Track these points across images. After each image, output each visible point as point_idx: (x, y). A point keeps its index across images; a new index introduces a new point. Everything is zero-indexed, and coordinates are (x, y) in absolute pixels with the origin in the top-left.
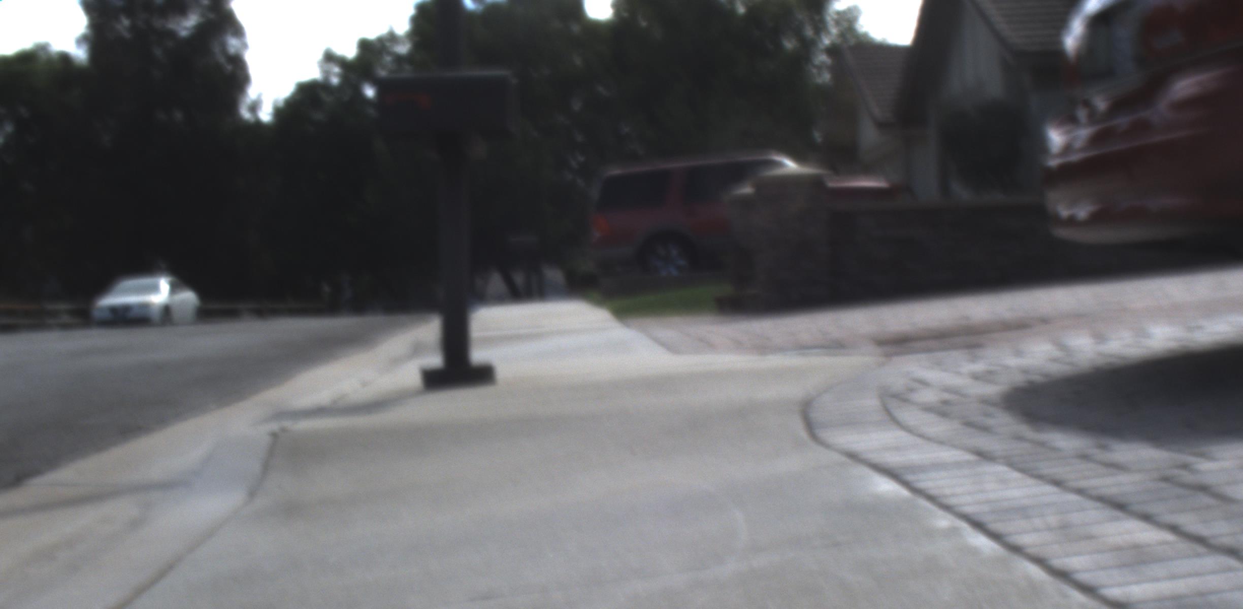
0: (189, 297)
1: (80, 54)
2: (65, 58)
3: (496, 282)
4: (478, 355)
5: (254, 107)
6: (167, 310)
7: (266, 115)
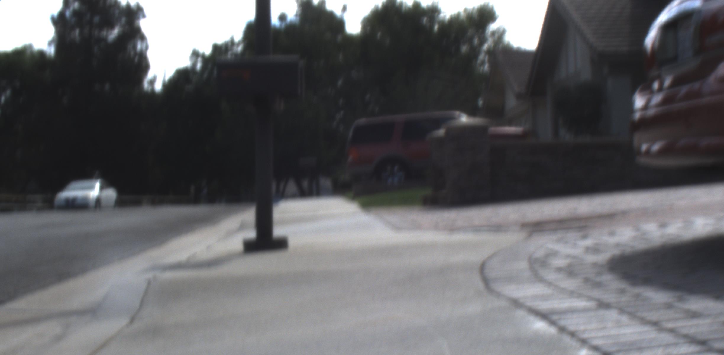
0: (111, 194)
1: (51, 51)
2: (42, 54)
3: (292, 186)
4: (278, 232)
5: (152, 82)
6: (98, 201)
7: (158, 87)
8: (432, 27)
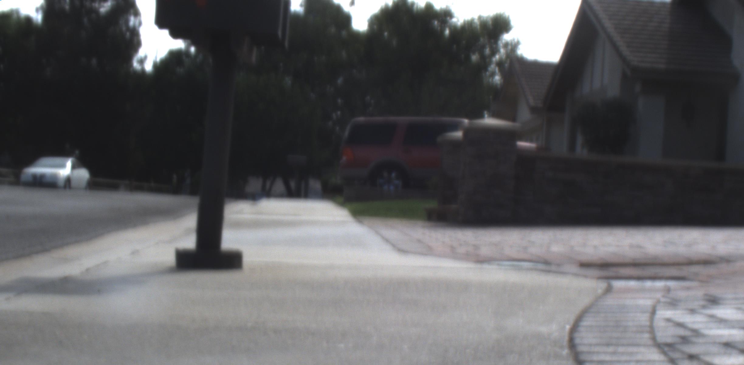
1: (38, 17)
2: (28, 20)
5: (142, 61)
7: (149, 67)
8: (442, 31)
